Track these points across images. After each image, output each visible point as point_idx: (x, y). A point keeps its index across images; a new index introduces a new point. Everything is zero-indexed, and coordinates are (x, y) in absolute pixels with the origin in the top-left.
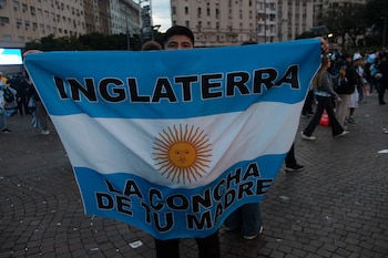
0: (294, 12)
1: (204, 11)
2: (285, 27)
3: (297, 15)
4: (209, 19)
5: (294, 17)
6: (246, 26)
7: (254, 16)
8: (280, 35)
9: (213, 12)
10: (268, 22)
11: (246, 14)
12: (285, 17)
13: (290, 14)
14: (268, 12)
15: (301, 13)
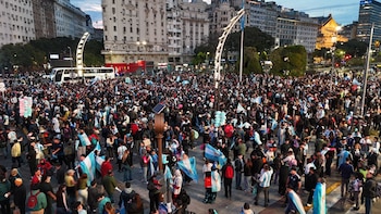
0: (194, 31)
1: (128, 30)
2: (188, 41)
3: (197, 33)
4: (131, 35)
5: (194, 34)
6: (159, 41)
7: (165, 33)
8: (184, 47)
9: (135, 30)
10: (175, 38)
11: (159, 32)
12: (188, 34)
13: (191, 32)
14: (175, 30)
15: (200, 31)
